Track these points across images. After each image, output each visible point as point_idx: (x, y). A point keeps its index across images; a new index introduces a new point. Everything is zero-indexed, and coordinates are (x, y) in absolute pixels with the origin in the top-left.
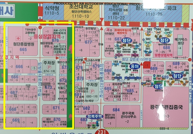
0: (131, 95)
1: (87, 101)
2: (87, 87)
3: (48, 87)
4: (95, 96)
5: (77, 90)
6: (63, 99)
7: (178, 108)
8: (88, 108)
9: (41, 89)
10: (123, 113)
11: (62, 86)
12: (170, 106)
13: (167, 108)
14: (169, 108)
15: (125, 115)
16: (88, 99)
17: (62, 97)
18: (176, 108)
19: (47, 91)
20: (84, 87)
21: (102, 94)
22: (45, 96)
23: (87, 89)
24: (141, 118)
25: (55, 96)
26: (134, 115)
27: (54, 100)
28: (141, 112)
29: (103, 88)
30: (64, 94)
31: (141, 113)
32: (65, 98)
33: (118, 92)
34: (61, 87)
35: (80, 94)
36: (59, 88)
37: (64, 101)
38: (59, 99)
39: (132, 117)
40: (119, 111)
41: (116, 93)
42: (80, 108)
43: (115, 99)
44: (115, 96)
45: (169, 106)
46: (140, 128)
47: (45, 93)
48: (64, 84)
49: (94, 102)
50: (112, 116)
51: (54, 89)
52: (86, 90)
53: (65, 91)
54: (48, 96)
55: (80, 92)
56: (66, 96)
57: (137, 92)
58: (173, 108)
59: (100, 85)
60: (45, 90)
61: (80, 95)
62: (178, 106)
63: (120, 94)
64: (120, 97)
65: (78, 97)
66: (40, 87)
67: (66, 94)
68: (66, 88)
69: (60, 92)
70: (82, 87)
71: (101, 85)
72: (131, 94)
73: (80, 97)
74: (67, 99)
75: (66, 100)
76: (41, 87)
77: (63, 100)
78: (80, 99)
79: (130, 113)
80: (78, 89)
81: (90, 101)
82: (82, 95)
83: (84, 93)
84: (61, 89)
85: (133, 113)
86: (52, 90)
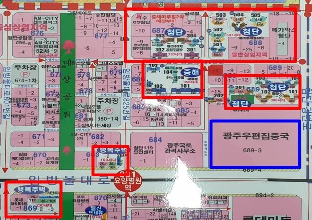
0: (184, 118)
1: (98, 126)
2: (98, 104)
3: (22, 105)
4: (114, 119)
5: (80, 110)
6: (51, 122)
7: (279, 138)
8: (100, 137)
9: (10, 107)
10: (170, 145)
11: (49, 103)
12: (264, 134)
13: (257, 138)
14: (261, 138)
15: (174, 147)
16: (101, 123)
17: (51, 120)
18: (275, 137)
19: (20, 111)
20: (94, 104)
21: (128, 115)
22: (17, 118)
23: (99, 107)
24: (204, 153)
25: (36, 118)
26: (190, 149)
27: (35, 125)
28: (204, 144)
29: (129, 105)
30: (53, 116)
31: (206, 145)
32: (55, 122)
33: (158, 112)
34: (49, 105)
35: (86, 115)
36: (44, 106)
37: (54, 126)
38: (43, 122)
39: (186, 151)
40: (161, 141)
41: (155, 113)
42: (85, 137)
43: (153, 123)
44: (152, 119)
45: (261, 135)
46: (203, 169)
47: (17, 114)
48: (55, 99)
49: (111, 128)
50: (147, 149)
51: (35, 107)
52: (97, 109)
53: (56, 111)
54: (22, 118)
55: (85, 113)
56: (57, 117)
57: (195, 113)
58: (270, 138)
59: (123, 102)
60: (18, 109)
61: (84, 117)
62: (280, 134)
63: (162, 115)
64: (162, 119)
65: (82, 120)
66: (7, 104)
67: (59, 115)
68: (58, 106)
69: (46, 112)
70: (90, 104)
71: (126, 102)
72: (185, 115)
73: (86, 120)
74: (59, 122)
75: (58, 125)
76: (10, 104)
77: (52, 124)
78: (86, 123)
79: (183, 145)
80: (81, 108)
81: (105, 126)
82: (90, 116)
83: (93, 114)
84: (49, 107)
85: (189, 145)
86: (29, 110)
